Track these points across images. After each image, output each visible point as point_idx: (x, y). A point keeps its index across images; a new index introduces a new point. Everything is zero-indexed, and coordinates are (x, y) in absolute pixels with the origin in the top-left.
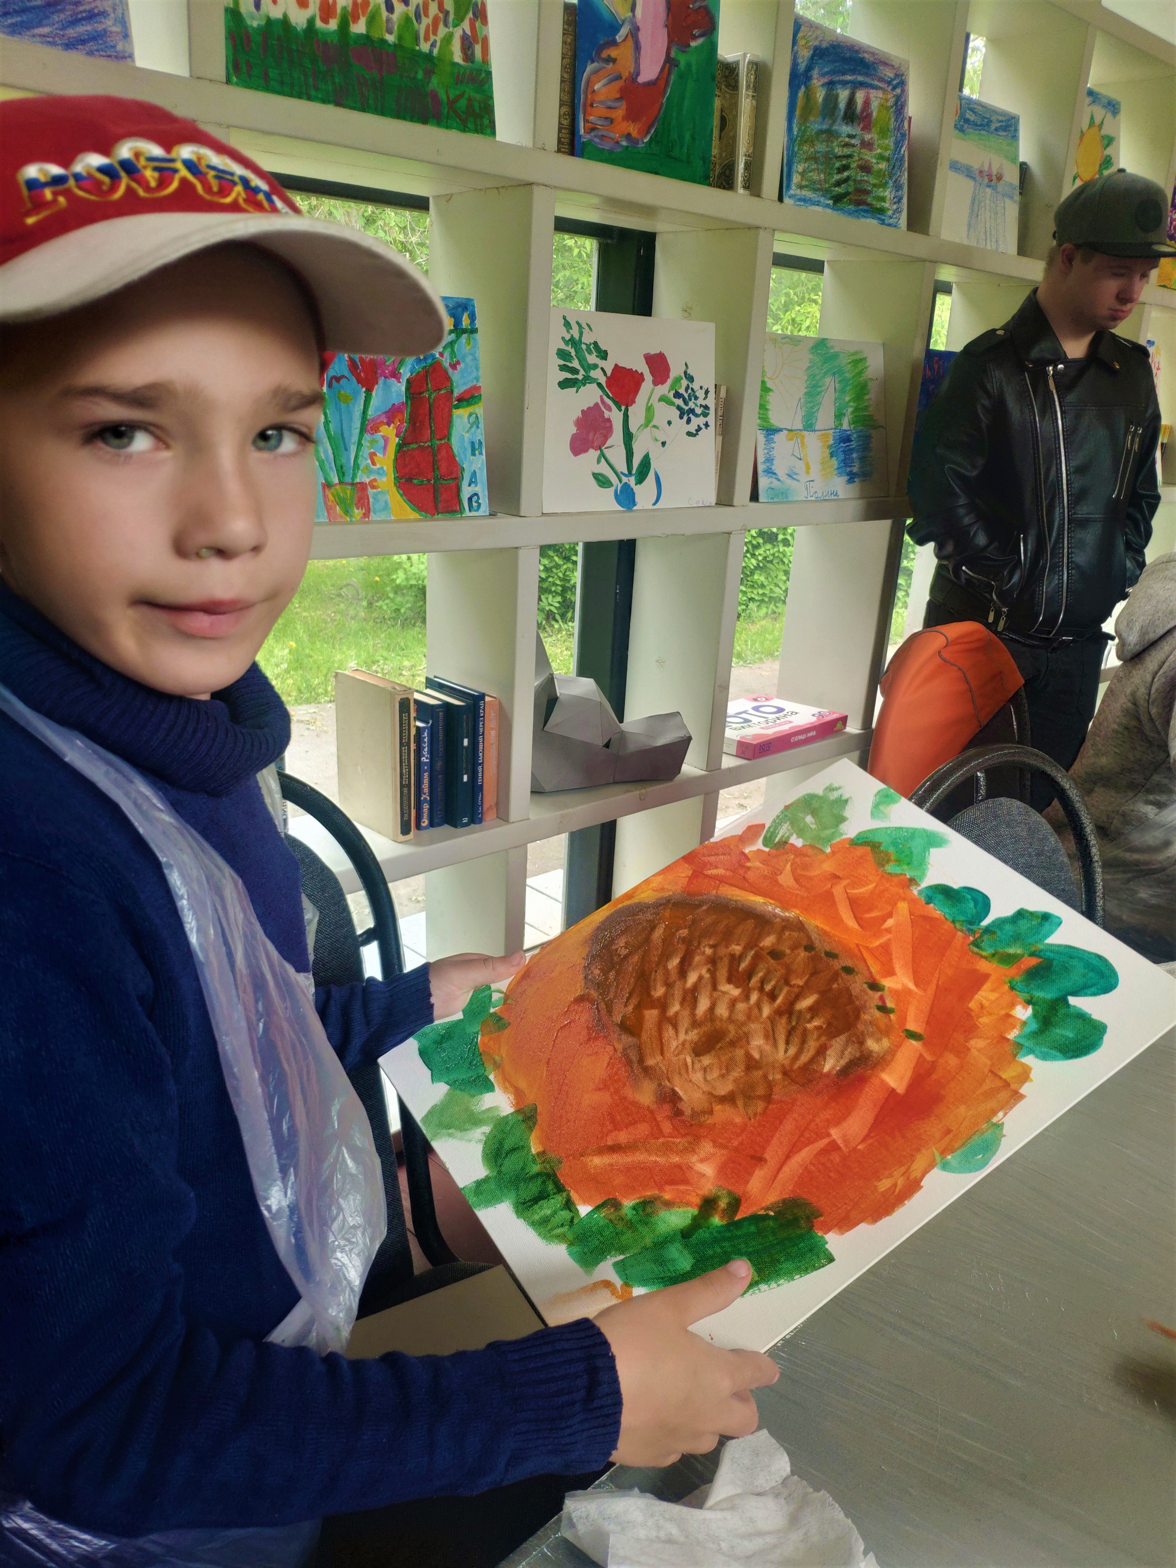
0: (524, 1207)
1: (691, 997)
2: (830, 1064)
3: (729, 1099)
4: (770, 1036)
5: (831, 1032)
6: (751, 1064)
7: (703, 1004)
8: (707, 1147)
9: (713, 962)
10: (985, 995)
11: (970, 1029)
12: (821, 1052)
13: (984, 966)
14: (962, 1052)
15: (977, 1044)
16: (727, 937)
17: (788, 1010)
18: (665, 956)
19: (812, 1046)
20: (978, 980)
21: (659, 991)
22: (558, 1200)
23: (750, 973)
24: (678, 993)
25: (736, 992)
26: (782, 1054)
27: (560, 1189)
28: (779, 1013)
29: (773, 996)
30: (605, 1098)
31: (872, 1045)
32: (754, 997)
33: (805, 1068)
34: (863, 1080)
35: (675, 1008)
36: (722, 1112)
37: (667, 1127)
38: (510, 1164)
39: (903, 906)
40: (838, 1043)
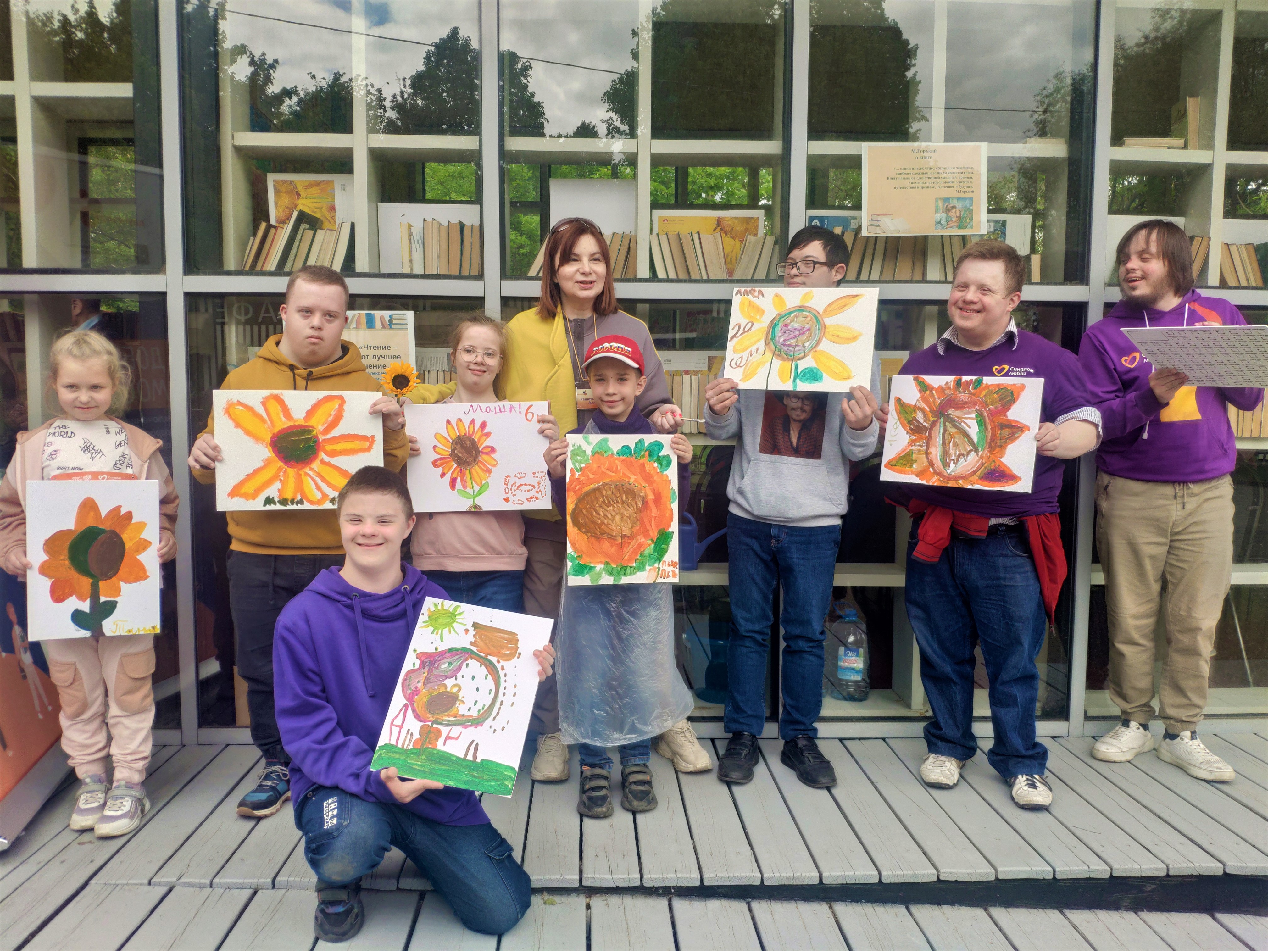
0: (625, 574)
1: (605, 517)
2: (640, 504)
3: (633, 526)
4: (626, 510)
5: (634, 498)
6: (629, 517)
7: (609, 516)
8: (639, 537)
9: (600, 506)
10: (647, 467)
11: (652, 476)
12: (636, 504)
13: (642, 461)
14: (654, 482)
15: (655, 478)
16: (597, 499)
17: (623, 502)
18: (592, 515)
19: (634, 504)
20: (643, 465)
21: (599, 522)
22: (628, 569)
23: (609, 502)
24: (603, 519)
25: (612, 508)
26: (631, 511)
27: (627, 567)
28: (622, 504)
29: (618, 502)
30: (614, 548)
31: (642, 494)
32: (615, 505)
33: (637, 509)
34: (647, 502)
35: (606, 522)
36: (634, 530)
37: (629, 541)
38: (614, 572)
39: (617, 461)
40: (637, 499)
